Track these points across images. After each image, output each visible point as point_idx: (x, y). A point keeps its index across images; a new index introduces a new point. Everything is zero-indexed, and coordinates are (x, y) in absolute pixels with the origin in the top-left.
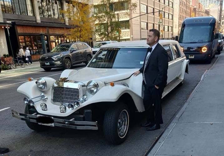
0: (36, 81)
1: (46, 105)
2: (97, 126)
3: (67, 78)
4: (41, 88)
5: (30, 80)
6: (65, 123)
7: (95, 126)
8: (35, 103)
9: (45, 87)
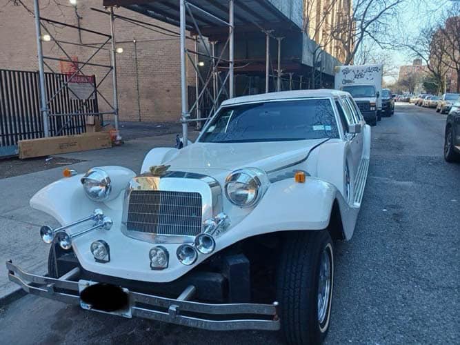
0: (82, 176)
1: (106, 246)
2: (276, 316)
3: (169, 166)
4: (95, 194)
5: (68, 174)
6: (166, 310)
7: (270, 317)
8: (74, 241)
9: (106, 191)
